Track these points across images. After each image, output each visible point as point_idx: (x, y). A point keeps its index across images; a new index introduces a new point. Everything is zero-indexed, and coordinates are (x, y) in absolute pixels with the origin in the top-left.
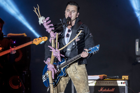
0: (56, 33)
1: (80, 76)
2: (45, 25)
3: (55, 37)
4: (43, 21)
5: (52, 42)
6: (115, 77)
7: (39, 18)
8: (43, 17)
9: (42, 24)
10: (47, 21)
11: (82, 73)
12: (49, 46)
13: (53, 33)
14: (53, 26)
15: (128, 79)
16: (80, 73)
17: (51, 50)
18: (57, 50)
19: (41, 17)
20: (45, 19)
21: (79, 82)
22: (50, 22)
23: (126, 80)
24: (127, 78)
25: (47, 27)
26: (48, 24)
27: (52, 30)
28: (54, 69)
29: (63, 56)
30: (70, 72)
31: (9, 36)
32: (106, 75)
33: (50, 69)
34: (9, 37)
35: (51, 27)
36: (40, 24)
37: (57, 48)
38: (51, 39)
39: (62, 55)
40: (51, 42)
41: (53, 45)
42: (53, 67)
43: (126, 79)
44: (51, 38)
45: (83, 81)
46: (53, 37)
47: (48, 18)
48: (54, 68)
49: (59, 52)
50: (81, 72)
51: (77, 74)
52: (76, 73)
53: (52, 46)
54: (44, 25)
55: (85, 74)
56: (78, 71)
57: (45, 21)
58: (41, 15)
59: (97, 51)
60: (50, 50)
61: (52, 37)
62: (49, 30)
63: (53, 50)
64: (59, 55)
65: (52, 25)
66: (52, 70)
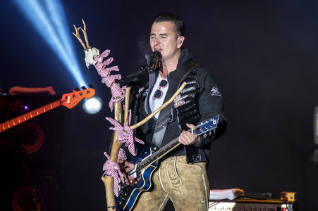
0: (124, 87)
1: (185, 191)
2: (99, 68)
3: (123, 97)
4: (94, 59)
5: (116, 110)
6: (264, 194)
7: (86, 52)
8: (94, 49)
9: (92, 66)
10: (105, 59)
11: (193, 182)
12: (107, 118)
13: (118, 87)
14: (118, 70)
15: (293, 200)
16: (188, 184)
17: (113, 126)
18: (126, 128)
19: (90, 50)
20: (100, 53)
21: (184, 204)
22: (111, 60)
23: (290, 203)
24: (291, 198)
25: (104, 73)
26: (107, 67)
27: (117, 81)
28: (120, 173)
29: (142, 142)
30: (165, 180)
31: (14, 92)
32: (242, 191)
33: (109, 173)
34: (14, 94)
35: (113, 73)
36: (88, 65)
37: (126, 123)
38: (112, 100)
39: (137, 140)
40: (112, 109)
41: (117, 116)
42: (117, 168)
43: (289, 200)
44: (114, 99)
45: (193, 202)
46: (119, 98)
47: (107, 52)
48: (119, 171)
49: (131, 133)
50: (189, 181)
51: (179, 185)
52: (177, 183)
53: (116, 118)
54: (97, 69)
55: (198, 187)
56: (183, 179)
57: (100, 60)
58: (90, 45)
59: (212, 131)
60: (111, 128)
61: (115, 96)
62: (109, 80)
63: (117, 129)
64: (131, 140)
65: (116, 68)
66: (115, 175)
